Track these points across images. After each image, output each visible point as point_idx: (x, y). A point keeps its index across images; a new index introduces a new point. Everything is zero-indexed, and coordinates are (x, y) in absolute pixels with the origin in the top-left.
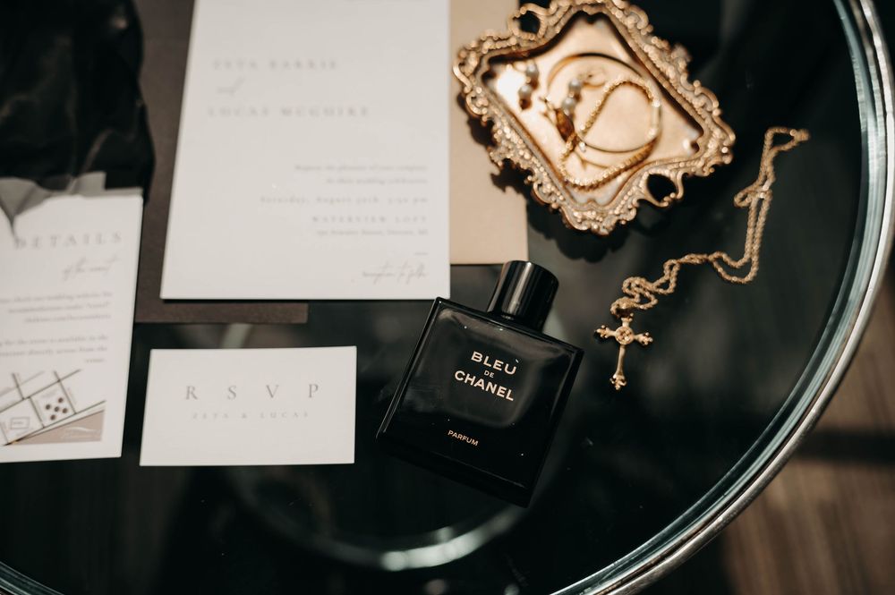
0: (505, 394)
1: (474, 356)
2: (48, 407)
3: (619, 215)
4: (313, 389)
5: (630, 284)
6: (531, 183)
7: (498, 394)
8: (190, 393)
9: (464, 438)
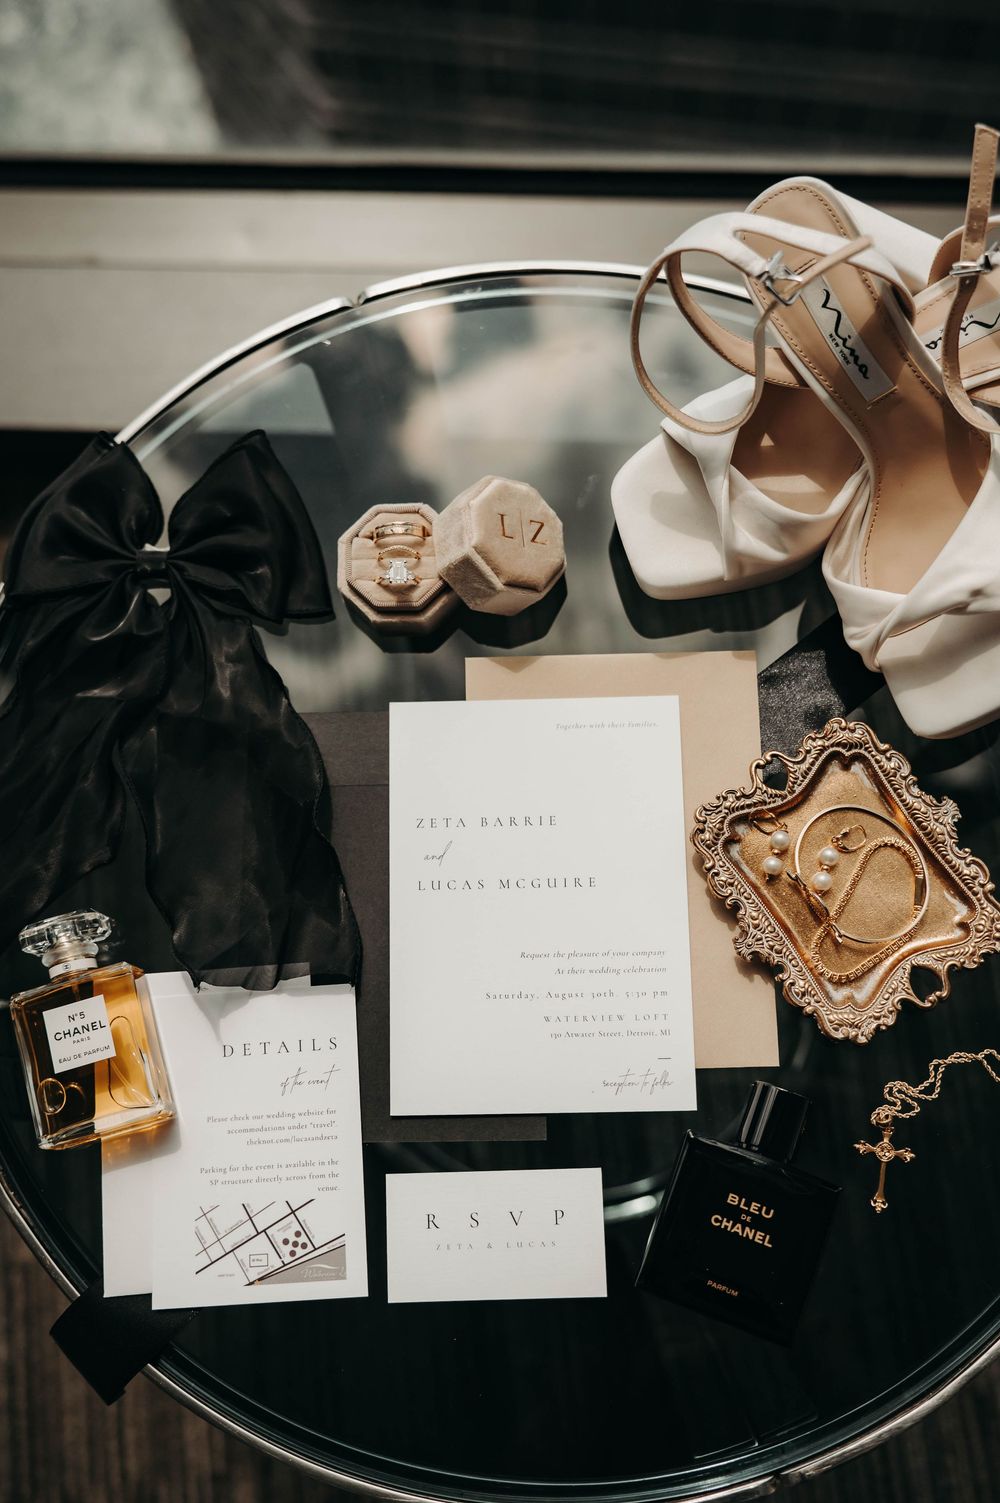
0: (763, 1240)
1: (730, 1198)
2: (286, 1242)
3: (878, 1018)
4: (559, 1215)
5: (891, 1088)
6: (783, 981)
7: (756, 1240)
8: (431, 1221)
9: (724, 1288)
